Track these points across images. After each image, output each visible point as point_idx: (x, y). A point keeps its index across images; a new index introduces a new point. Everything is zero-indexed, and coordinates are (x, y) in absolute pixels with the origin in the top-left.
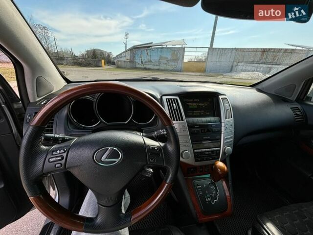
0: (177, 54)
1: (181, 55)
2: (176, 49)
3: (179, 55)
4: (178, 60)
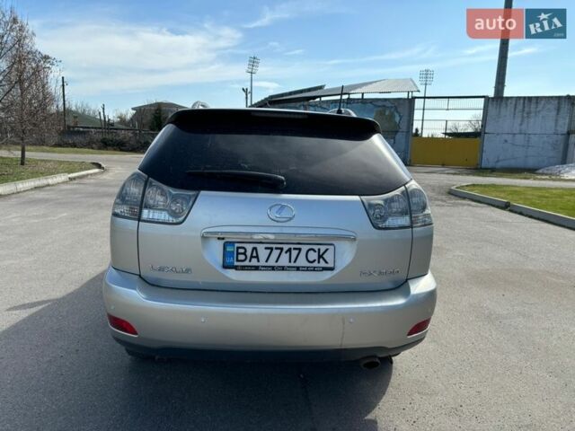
0: (392, 116)
1: (405, 119)
2: (388, 104)
3: (397, 119)
4: (397, 132)
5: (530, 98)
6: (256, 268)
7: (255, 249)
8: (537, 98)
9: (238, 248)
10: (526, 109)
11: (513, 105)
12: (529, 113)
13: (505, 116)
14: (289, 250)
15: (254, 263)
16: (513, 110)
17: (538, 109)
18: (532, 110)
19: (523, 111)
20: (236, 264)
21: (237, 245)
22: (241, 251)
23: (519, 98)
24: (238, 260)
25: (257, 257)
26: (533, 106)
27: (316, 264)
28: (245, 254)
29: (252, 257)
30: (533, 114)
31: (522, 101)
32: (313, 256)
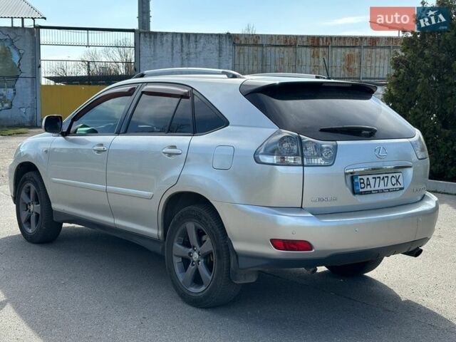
5: (188, 35)
6: (370, 192)
7: (368, 179)
8: (196, 35)
9: (360, 179)
10: (185, 49)
11: (169, 44)
12: (188, 54)
13: (162, 57)
14: (383, 178)
15: (369, 189)
16: (170, 50)
17: (198, 50)
18: (192, 50)
19: (182, 51)
20: (361, 190)
21: (359, 177)
22: (362, 181)
23: (176, 34)
24: (362, 188)
25: (370, 185)
26: (192, 45)
27: (396, 186)
28: (363, 183)
29: (367, 185)
30: (193, 56)
31: (179, 39)
32: (394, 181)
